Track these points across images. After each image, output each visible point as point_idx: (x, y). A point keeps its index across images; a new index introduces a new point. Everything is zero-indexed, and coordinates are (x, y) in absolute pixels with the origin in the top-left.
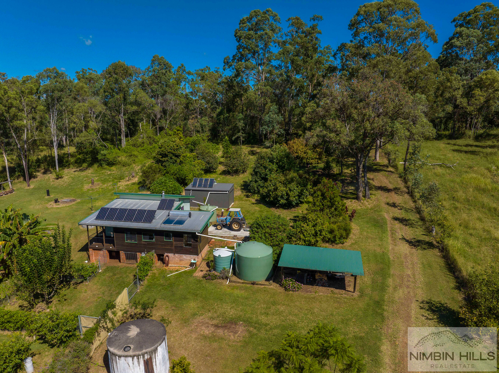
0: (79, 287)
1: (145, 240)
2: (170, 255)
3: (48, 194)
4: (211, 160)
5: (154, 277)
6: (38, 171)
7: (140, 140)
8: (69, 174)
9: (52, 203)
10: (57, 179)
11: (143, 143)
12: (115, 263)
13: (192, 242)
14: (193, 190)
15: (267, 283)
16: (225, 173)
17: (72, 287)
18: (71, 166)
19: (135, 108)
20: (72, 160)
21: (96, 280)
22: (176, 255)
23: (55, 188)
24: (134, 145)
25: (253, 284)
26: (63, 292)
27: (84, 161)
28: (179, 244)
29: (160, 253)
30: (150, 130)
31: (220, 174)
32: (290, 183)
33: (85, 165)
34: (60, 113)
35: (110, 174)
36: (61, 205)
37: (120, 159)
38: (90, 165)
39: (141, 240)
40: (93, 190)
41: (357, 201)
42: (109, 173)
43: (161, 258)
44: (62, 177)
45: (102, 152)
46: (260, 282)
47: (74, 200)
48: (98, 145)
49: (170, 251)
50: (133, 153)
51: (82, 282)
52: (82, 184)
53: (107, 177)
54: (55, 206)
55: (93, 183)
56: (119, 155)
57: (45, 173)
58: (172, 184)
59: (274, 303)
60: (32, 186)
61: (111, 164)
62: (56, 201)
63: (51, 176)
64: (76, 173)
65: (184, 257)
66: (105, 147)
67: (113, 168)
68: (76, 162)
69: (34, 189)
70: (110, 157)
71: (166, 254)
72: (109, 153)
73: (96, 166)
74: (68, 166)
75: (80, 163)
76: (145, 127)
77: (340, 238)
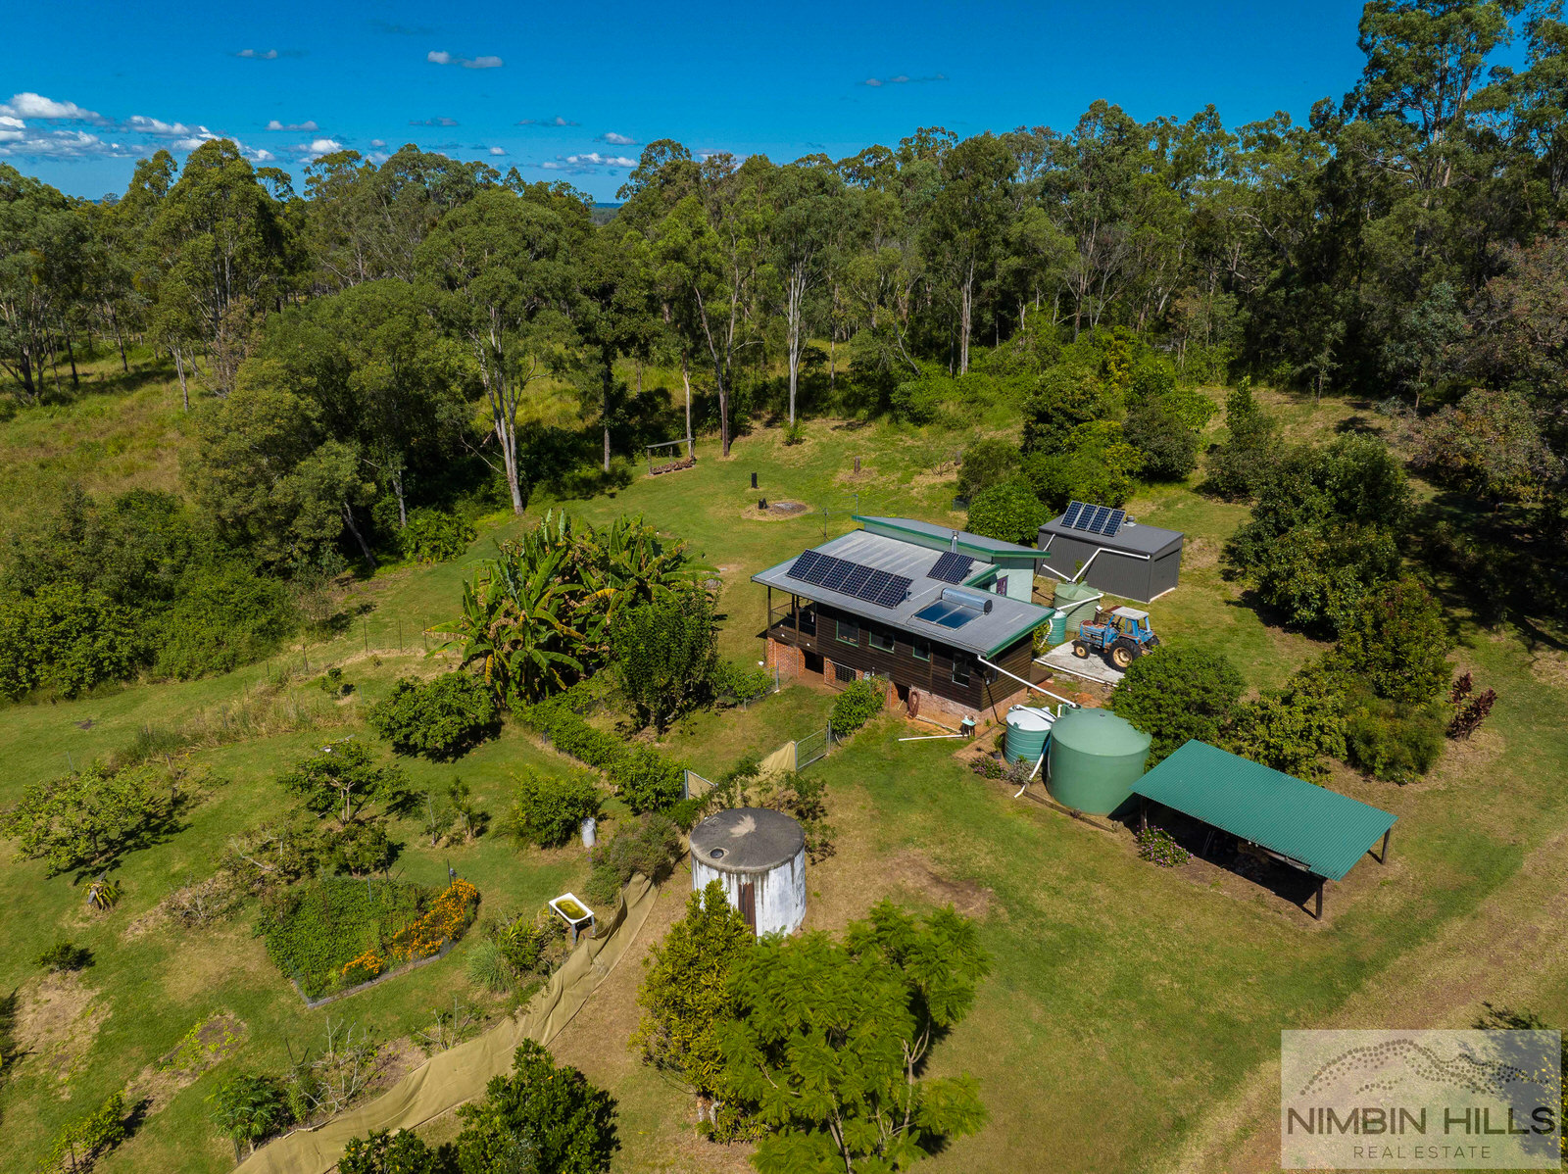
1: (874, 645)
2: (922, 693)
3: (754, 485)
4: (1174, 445)
5: (872, 735)
6: (756, 418)
7: (1016, 355)
8: (822, 430)
9: (754, 507)
10: (789, 445)
12: (810, 679)
13: (970, 675)
14: (1058, 535)
15: (1109, 823)
18: (833, 411)
20: (838, 396)
22: (935, 697)
23: (776, 468)
24: (994, 370)
25: (1074, 815)
27: (862, 401)
28: (942, 671)
29: (903, 682)
30: (1051, 324)
33: (863, 413)
34: (815, 279)
35: (908, 449)
36: (769, 517)
37: (942, 408)
38: (875, 415)
39: (865, 642)
40: (852, 486)
42: (910, 442)
43: (904, 694)
44: (799, 442)
45: (903, 386)
46: (1093, 818)
47: (801, 508)
48: (895, 366)
49: (923, 685)
50: (982, 393)
52: (836, 466)
53: (898, 456)
54: (757, 515)
55: (857, 469)
56: (945, 396)
57: (769, 424)
59: (1092, 875)
60: (733, 456)
61: (919, 420)
62: (762, 505)
63: (779, 434)
64: (836, 433)
65: (953, 706)
66: (914, 371)
67: (924, 431)
68: (845, 403)
69: (735, 463)
70: (919, 402)
71: (913, 689)
72: (921, 391)
73: (886, 418)
74: (824, 412)
75: (853, 405)
76: (1036, 318)
77: (1391, 764)
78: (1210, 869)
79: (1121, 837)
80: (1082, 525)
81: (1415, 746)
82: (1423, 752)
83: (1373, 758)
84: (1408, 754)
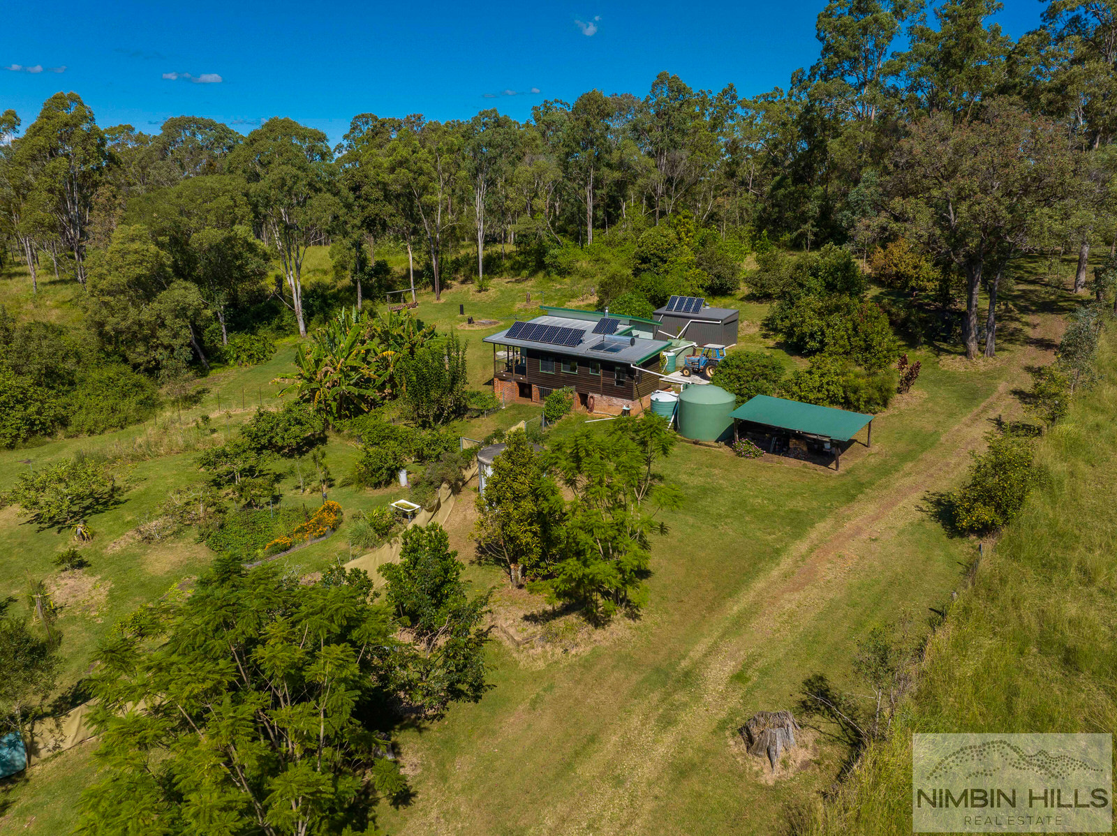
0: (473, 421)
1: (564, 370)
2: (596, 396)
3: (462, 312)
4: (726, 272)
5: (569, 422)
6: (454, 279)
7: (621, 234)
8: (499, 285)
9: (465, 324)
10: (480, 292)
11: (625, 239)
12: (524, 401)
13: (626, 379)
14: (665, 315)
15: (716, 445)
16: (750, 298)
17: (465, 419)
18: (505, 273)
19: (617, 175)
20: (507, 263)
21: (494, 416)
22: (604, 397)
23: (474, 305)
24: (609, 244)
25: (696, 443)
26: (455, 423)
27: (524, 266)
28: (608, 380)
29: (584, 391)
30: (641, 215)
31: (742, 299)
32: (831, 313)
33: (525, 273)
34: (491, 183)
35: (559, 290)
36: (476, 328)
37: (578, 265)
38: (533, 273)
39: (558, 370)
40: (526, 310)
41: (964, 358)
42: (559, 287)
43: (584, 399)
44: (486, 290)
45: (551, 252)
46: (708, 443)
47: (495, 323)
48: (546, 239)
49: (597, 391)
50: (603, 256)
51: (478, 417)
52: (514, 301)
53: (553, 294)
54: (467, 327)
55: (528, 300)
56: (580, 258)
57: (463, 282)
58: (639, 306)
59: (711, 466)
60: (443, 300)
61: (563, 273)
62: (470, 321)
63: (472, 288)
64: (509, 285)
65: (615, 400)
66: (558, 243)
67: (567, 280)
68: (512, 268)
69: (445, 304)
70: (563, 261)
71: (590, 394)
72: (564, 255)
73: (541, 275)
74: (501, 274)
75: (518, 269)
76: (632, 210)
77: (868, 402)
78: (776, 457)
79: (725, 450)
80: (678, 308)
81: (880, 390)
82: (885, 393)
83: (858, 400)
84: (877, 395)
